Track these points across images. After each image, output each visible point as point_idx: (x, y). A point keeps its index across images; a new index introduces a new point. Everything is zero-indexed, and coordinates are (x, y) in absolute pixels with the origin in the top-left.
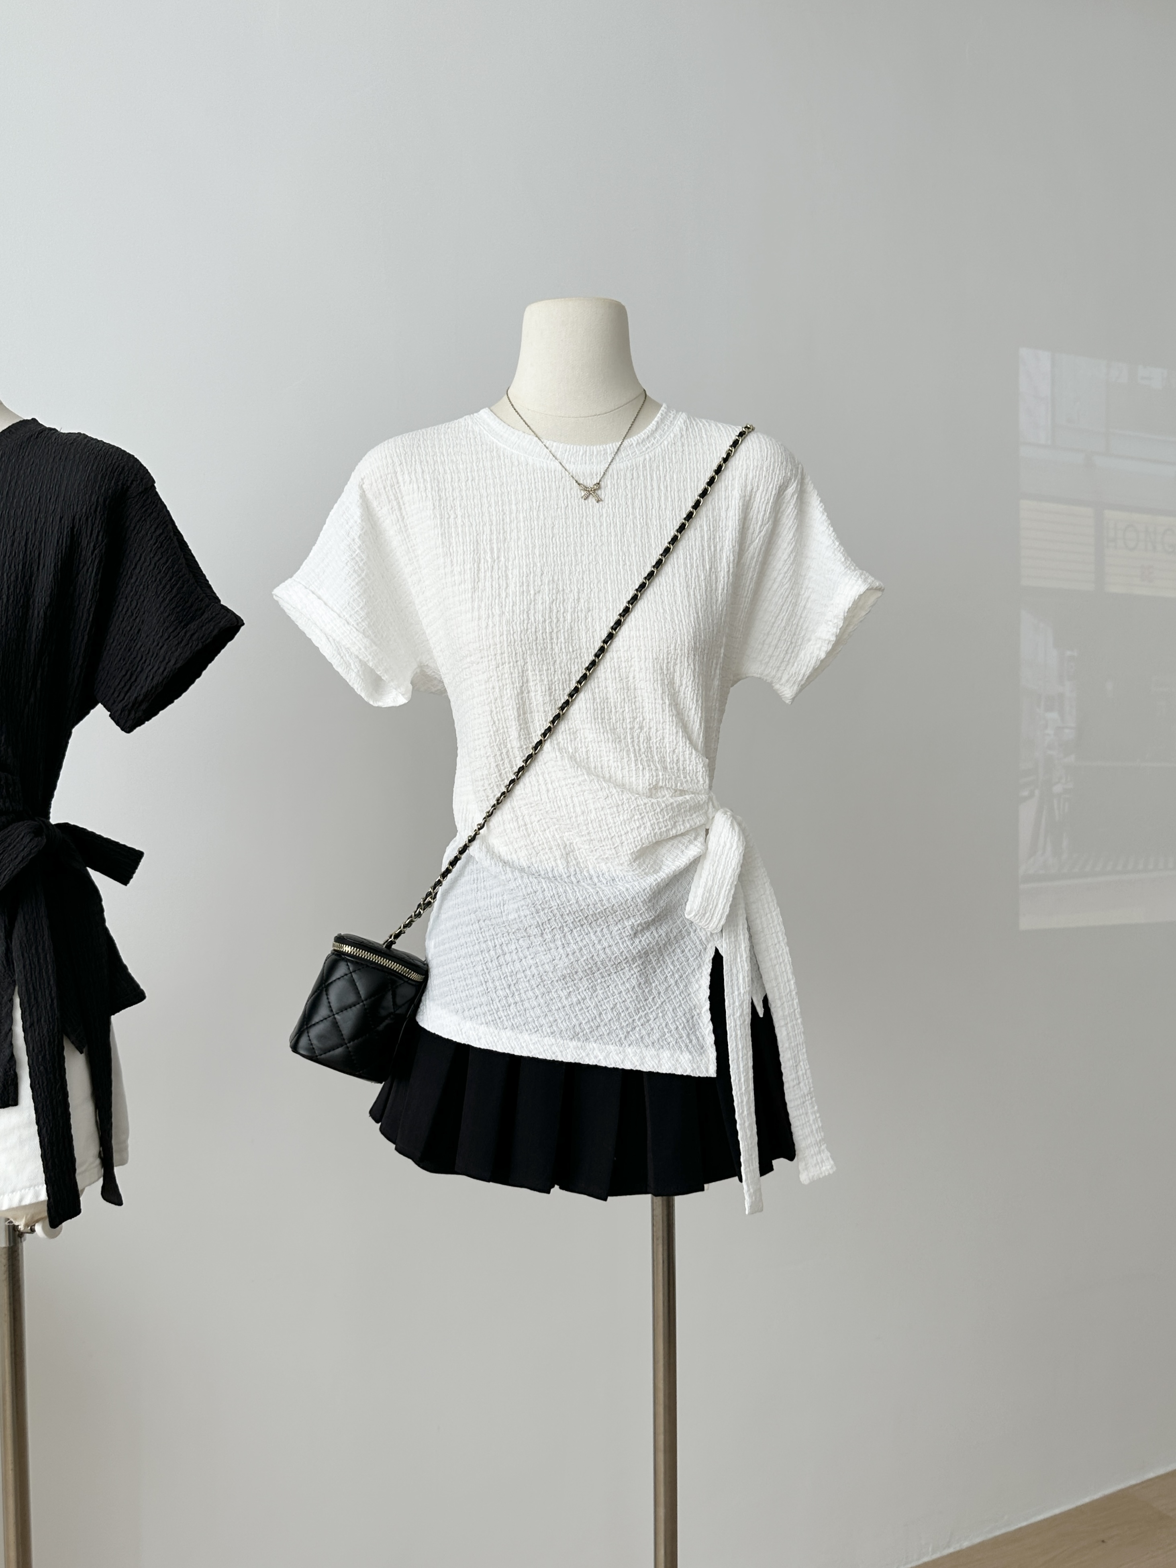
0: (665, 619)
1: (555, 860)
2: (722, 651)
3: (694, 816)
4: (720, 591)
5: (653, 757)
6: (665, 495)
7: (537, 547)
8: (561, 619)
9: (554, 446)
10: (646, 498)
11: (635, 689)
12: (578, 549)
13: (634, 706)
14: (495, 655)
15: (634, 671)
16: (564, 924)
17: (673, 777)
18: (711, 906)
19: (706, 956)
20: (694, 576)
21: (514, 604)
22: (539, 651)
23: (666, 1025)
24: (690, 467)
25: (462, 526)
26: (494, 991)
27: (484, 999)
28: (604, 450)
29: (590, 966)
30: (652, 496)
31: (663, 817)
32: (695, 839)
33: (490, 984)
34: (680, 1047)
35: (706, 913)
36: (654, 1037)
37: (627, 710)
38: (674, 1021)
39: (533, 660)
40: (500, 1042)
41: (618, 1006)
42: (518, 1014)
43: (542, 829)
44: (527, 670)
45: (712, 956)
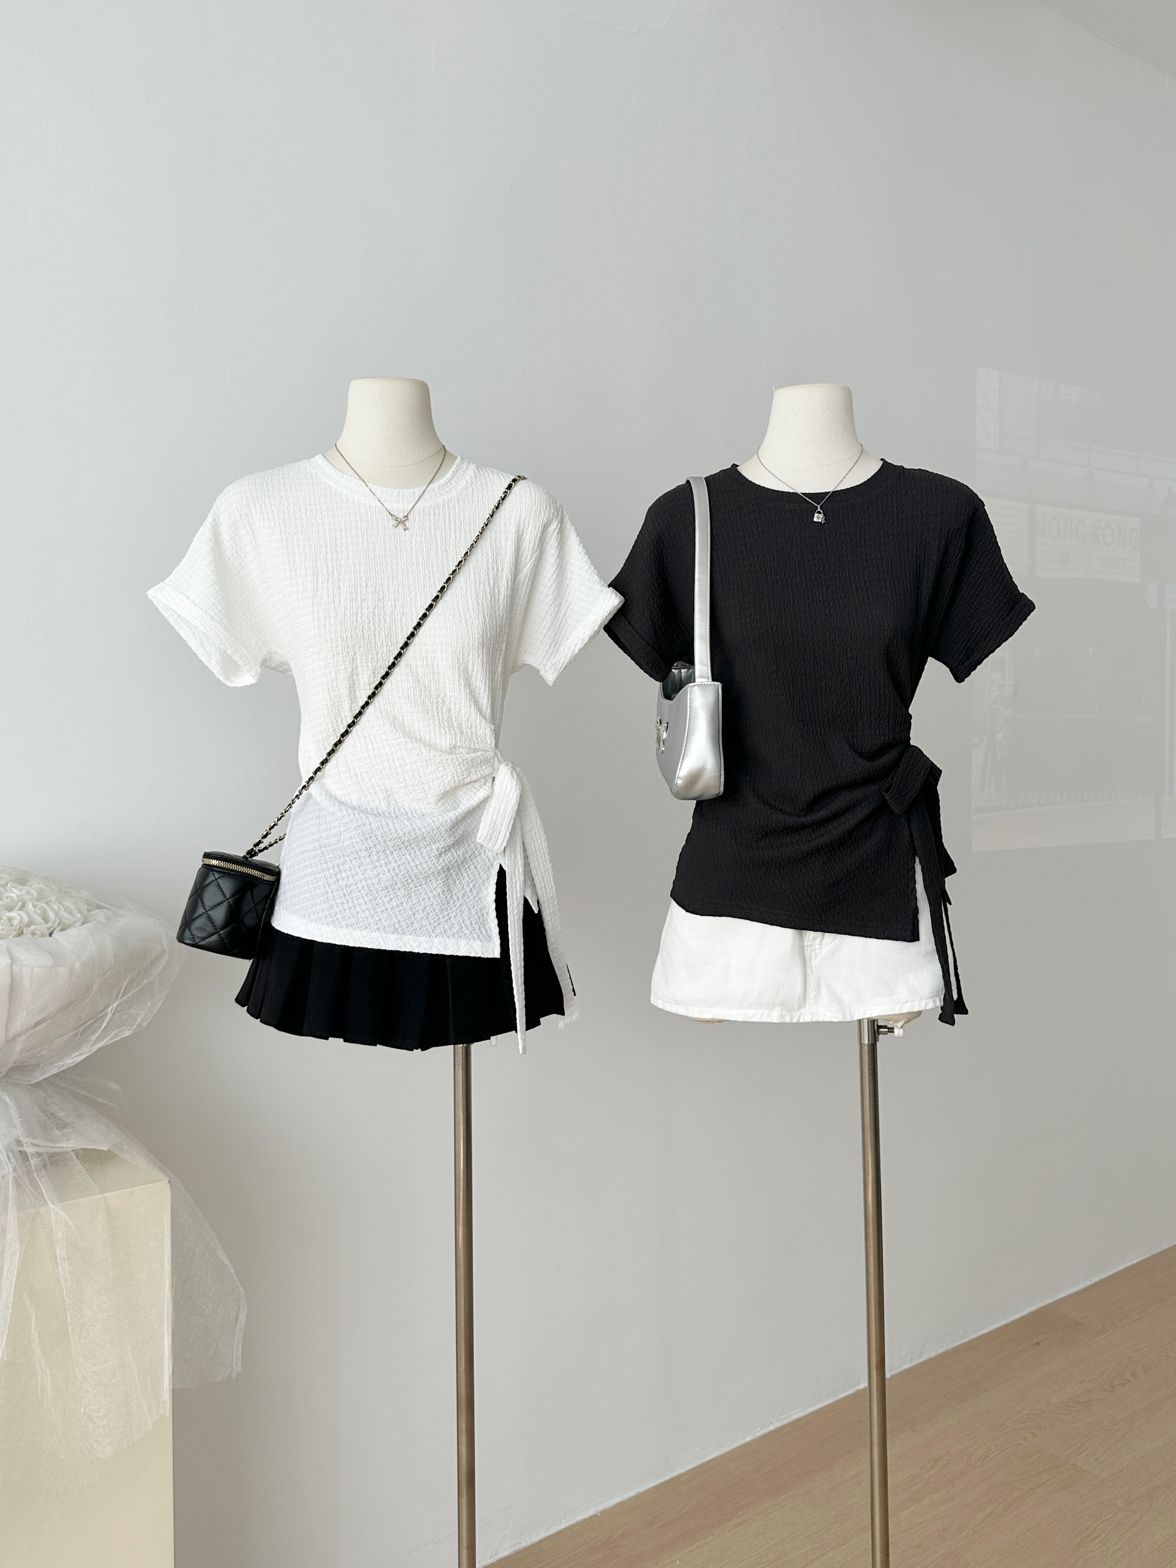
0: (461, 622)
1: (379, 801)
2: (504, 645)
3: (484, 767)
4: (501, 601)
5: (453, 724)
6: (459, 528)
7: (363, 566)
8: (382, 621)
9: (374, 488)
10: (445, 530)
11: (439, 673)
12: (394, 567)
13: (438, 687)
14: (332, 647)
15: (438, 660)
16: (387, 848)
17: (468, 739)
18: (496, 833)
19: (493, 870)
20: (481, 590)
21: (346, 608)
22: (366, 644)
23: (463, 921)
24: (478, 507)
25: (303, 547)
26: (333, 899)
27: (325, 906)
28: (413, 492)
29: (406, 879)
30: (450, 529)
31: (461, 769)
32: (485, 784)
33: (330, 895)
34: (474, 937)
35: (492, 838)
36: (454, 930)
37: (433, 690)
38: (469, 918)
39: (361, 651)
40: (338, 937)
41: (427, 908)
42: (351, 916)
43: (369, 778)
44: (356, 659)
45: (498, 870)
